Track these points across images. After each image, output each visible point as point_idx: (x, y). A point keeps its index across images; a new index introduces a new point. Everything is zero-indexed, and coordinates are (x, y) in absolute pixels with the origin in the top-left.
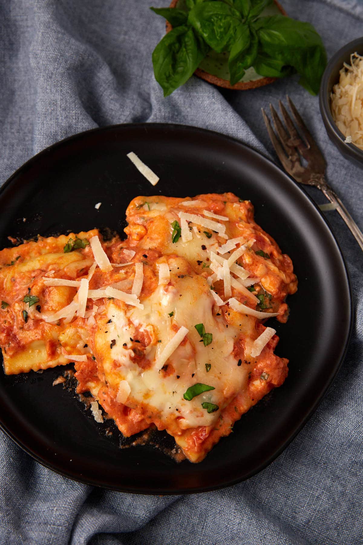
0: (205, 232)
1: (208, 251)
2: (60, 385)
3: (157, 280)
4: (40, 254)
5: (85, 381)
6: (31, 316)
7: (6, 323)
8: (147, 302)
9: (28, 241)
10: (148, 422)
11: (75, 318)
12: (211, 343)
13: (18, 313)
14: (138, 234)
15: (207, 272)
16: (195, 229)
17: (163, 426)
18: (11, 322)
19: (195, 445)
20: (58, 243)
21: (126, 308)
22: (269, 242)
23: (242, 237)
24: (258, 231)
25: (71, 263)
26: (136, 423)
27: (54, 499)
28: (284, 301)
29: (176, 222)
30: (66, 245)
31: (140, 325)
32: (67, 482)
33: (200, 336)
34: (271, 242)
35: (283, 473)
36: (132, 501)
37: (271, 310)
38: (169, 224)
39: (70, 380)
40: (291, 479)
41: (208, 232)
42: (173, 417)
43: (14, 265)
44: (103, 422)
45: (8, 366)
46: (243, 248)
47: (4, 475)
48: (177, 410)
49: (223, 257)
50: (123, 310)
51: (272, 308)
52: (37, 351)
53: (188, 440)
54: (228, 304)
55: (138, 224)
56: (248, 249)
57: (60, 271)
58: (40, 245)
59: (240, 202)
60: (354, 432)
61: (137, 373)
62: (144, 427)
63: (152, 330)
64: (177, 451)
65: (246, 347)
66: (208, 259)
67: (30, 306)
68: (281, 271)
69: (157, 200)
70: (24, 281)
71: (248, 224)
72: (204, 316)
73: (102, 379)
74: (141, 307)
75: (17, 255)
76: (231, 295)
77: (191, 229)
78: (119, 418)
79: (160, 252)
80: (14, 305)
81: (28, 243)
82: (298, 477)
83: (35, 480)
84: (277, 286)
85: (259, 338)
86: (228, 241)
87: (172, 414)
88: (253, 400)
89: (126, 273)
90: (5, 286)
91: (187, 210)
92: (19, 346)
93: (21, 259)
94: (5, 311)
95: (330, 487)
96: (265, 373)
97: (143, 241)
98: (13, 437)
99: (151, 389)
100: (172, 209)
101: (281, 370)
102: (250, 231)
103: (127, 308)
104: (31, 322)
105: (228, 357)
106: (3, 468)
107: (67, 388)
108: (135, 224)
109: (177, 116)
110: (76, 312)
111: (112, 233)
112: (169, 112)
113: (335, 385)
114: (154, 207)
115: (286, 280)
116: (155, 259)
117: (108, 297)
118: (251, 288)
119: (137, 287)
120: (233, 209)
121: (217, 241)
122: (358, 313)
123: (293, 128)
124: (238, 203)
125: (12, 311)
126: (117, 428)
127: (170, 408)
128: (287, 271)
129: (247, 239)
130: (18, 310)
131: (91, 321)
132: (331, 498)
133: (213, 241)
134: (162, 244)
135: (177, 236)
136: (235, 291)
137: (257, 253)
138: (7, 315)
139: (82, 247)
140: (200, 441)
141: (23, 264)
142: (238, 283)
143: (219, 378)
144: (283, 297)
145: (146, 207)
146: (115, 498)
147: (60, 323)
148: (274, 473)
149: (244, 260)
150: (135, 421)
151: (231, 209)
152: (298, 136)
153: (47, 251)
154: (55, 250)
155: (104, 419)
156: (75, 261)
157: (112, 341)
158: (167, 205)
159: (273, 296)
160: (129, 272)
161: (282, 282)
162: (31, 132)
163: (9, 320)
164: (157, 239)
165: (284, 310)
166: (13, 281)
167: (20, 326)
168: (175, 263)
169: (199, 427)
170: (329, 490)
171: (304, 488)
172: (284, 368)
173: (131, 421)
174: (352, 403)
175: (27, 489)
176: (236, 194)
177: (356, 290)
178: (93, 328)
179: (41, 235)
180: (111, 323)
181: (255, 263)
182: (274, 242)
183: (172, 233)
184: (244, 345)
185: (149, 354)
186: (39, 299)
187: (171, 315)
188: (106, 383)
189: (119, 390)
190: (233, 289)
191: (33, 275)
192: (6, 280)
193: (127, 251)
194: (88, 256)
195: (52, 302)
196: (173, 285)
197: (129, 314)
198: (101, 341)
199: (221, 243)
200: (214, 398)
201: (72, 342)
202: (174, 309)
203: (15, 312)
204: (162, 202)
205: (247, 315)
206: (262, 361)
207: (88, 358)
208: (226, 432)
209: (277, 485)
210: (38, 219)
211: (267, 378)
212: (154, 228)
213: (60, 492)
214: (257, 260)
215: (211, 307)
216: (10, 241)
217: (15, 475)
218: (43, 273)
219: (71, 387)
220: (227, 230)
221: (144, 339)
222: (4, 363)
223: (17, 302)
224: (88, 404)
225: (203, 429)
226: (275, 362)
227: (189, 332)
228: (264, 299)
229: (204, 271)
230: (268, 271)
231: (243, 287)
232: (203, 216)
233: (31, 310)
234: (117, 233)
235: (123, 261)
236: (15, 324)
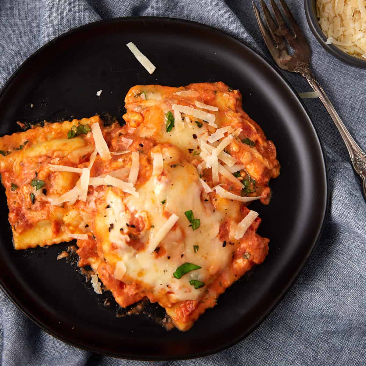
0: (196, 122)
1: (198, 140)
2: (64, 259)
3: (152, 168)
4: (46, 139)
5: (86, 257)
6: (39, 199)
7: (15, 204)
8: (142, 190)
9: (35, 126)
10: (142, 295)
11: (78, 201)
12: (199, 227)
13: (26, 195)
14: (135, 122)
15: (197, 159)
16: (187, 119)
17: (154, 300)
18: (20, 203)
19: (183, 316)
20: (63, 128)
21: (123, 195)
22: (255, 130)
23: (230, 126)
24: (245, 119)
25: (75, 149)
26: (131, 295)
27: (58, 363)
28: (268, 185)
29: (170, 113)
30: (70, 131)
31: (136, 211)
32: (69, 347)
33: (189, 222)
34: (257, 129)
35: (262, 340)
36: (127, 364)
37: (255, 194)
38: (163, 114)
39: (72, 255)
40: (269, 345)
41: (199, 122)
42: (164, 293)
43: (22, 149)
44: (101, 293)
45: (17, 242)
46: (230, 137)
47: (14, 342)
48: (168, 286)
49: (212, 146)
50: (121, 197)
51: (256, 192)
52: (43, 228)
53: (177, 310)
54: (215, 190)
55: (136, 112)
56: (236, 138)
57: (65, 158)
58: (46, 130)
59: (229, 91)
60: (326, 306)
61: (131, 254)
62: (138, 299)
63: (146, 216)
64: (167, 320)
65: (231, 230)
66: (198, 148)
67: (37, 190)
68: (265, 158)
69: (153, 90)
70: (31, 166)
71: (236, 114)
72: (193, 202)
73: (102, 256)
74: (136, 194)
75: (25, 139)
76: (218, 181)
77: (183, 119)
78: (116, 291)
79: (155, 141)
80: (23, 187)
81: (35, 128)
82: (275, 343)
83: (41, 344)
84: (261, 173)
85: (243, 221)
86: (217, 130)
87: (163, 289)
88: (236, 276)
89: (124, 161)
90: (14, 169)
91: (180, 100)
92: (27, 225)
93: (29, 143)
94: (14, 193)
95: (304, 353)
96: (247, 252)
97: (140, 128)
98: (21, 308)
99: (144, 268)
100: (167, 99)
101: (261, 250)
102: (238, 120)
103: (125, 195)
104: (37, 204)
105: (214, 240)
106: (13, 336)
107: (70, 262)
108: (133, 112)
109: (173, 6)
110: (79, 196)
111: (111, 119)
112: (166, 4)
113: (311, 262)
114: (151, 96)
115: (269, 167)
116: (150, 148)
117: (107, 185)
118: (237, 174)
119: (133, 175)
120: (222, 98)
121: (207, 131)
122: (333, 198)
123: (281, 19)
124: (228, 92)
125: (20, 193)
126: (114, 299)
127: (161, 284)
128: (271, 158)
129: (234, 128)
130: (26, 192)
131: (92, 205)
132: (304, 363)
133: (203, 130)
134: (157, 134)
135: (171, 126)
136: (222, 177)
137: (243, 141)
138: (16, 196)
139: (84, 133)
140: (188, 313)
141: (31, 148)
142: (225, 170)
143: (206, 258)
144: (266, 182)
145: (143, 96)
146: (112, 361)
147: (64, 206)
148: (254, 339)
149: (231, 149)
150: (130, 293)
151: (221, 98)
152: (286, 26)
153: (52, 136)
154: (60, 135)
155: (103, 291)
156: (77, 148)
157: (110, 225)
158: (162, 95)
159: (257, 182)
160: (126, 161)
161: (266, 169)
162: (39, 19)
163: (18, 201)
164: (152, 128)
165: (267, 193)
166: (22, 165)
167: (28, 207)
168: (168, 153)
169: (187, 301)
170: (303, 355)
171: (280, 353)
172: (264, 248)
173: (126, 293)
174: (326, 279)
175: (34, 353)
176: (226, 83)
177: (333, 176)
178: (93, 211)
179: (47, 121)
180: (109, 208)
181: (241, 151)
182: (260, 129)
183: (166, 123)
184: (229, 228)
185: (143, 237)
186: (45, 183)
187: (164, 202)
188: (105, 260)
189: (116, 268)
190: (220, 175)
191: (40, 160)
192: (15, 163)
193: (125, 139)
194: (89, 142)
195: (57, 186)
196: (166, 175)
197: (125, 201)
198: (101, 224)
199: (211, 133)
200: (201, 275)
201: (75, 223)
202: (166, 197)
203: (23, 194)
204: (158, 92)
205: (232, 200)
206: (245, 242)
207: (89, 237)
208: (211, 304)
209: (256, 350)
210: (44, 105)
211: (249, 257)
212: (150, 117)
213: (64, 357)
214: (243, 149)
215: (200, 193)
216: (19, 125)
217: (23, 342)
218: (49, 159)
219: (74, 261)
220: (216, 119)
221: (138, 224)
222: (13, 239)
223: (25, 185)
224: (89, 277)
225: (191, 302)
226: (256, 243)
227: (179, 219)
228: (249, 184)
229: (194, 159)
230: (253, 158)
231: (230, 173)
232: (195, 106)
233: (38, 193)
234: (116, 119)
235: (121, 149)
236: (24, 204)
